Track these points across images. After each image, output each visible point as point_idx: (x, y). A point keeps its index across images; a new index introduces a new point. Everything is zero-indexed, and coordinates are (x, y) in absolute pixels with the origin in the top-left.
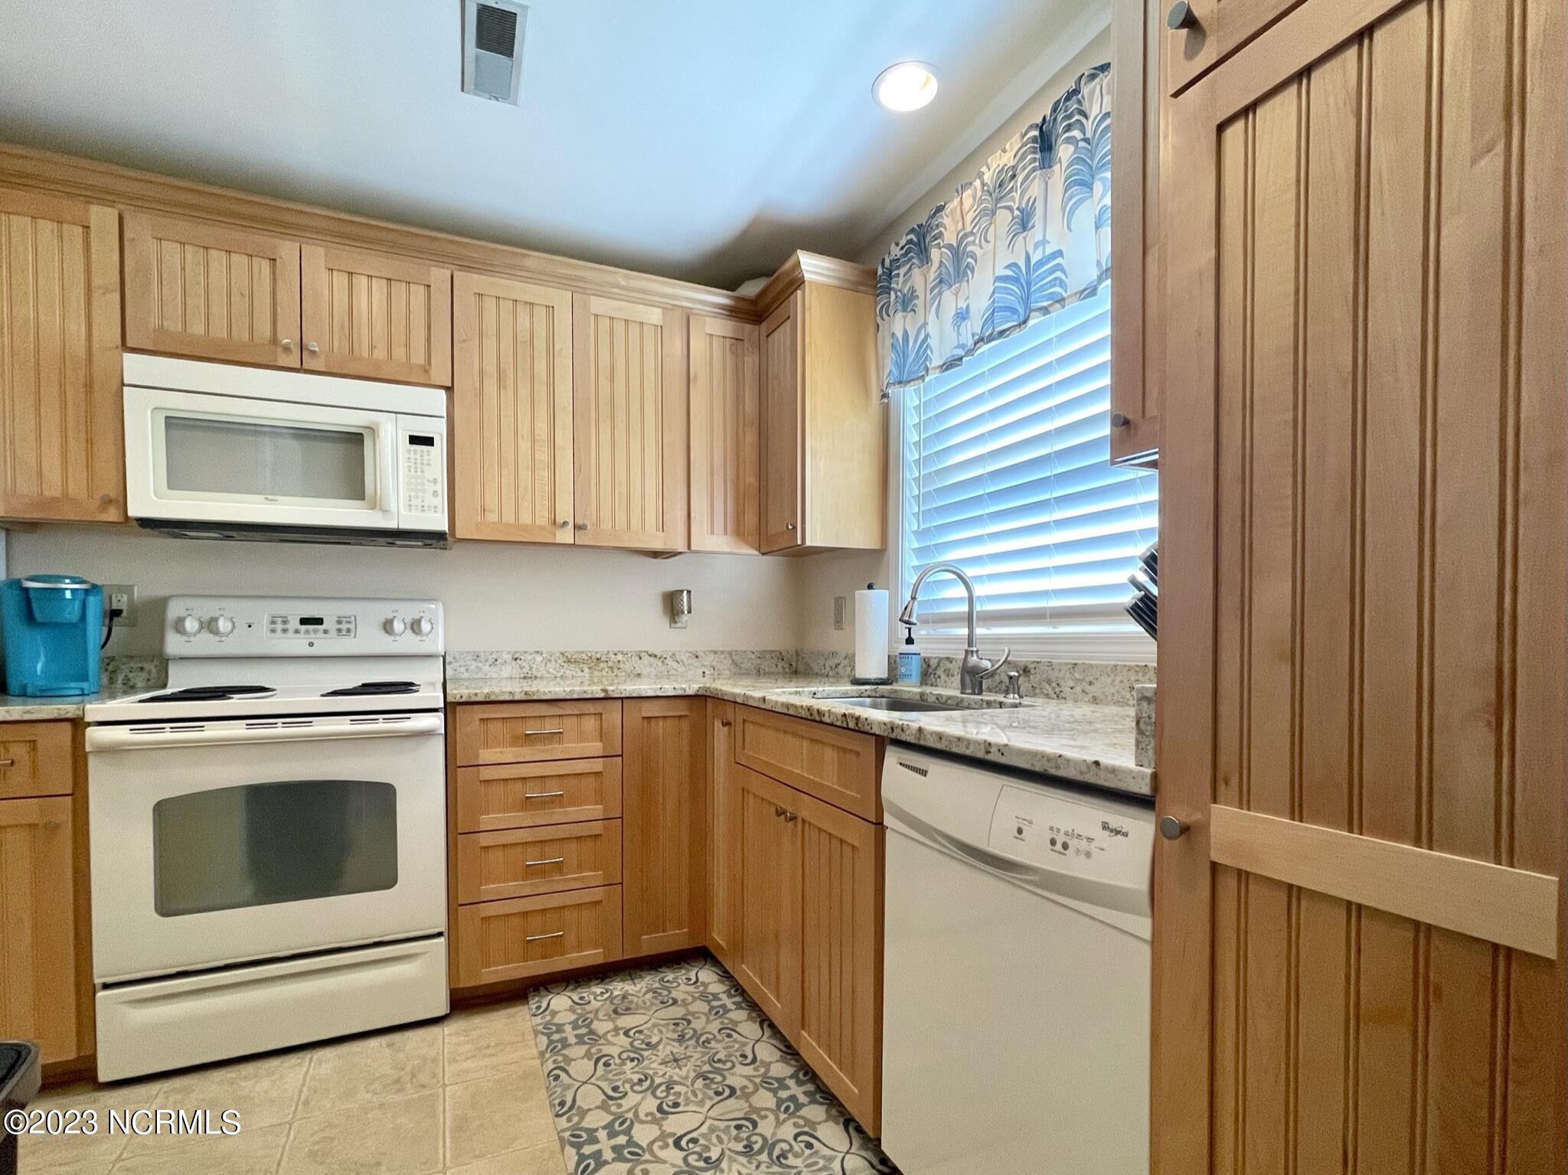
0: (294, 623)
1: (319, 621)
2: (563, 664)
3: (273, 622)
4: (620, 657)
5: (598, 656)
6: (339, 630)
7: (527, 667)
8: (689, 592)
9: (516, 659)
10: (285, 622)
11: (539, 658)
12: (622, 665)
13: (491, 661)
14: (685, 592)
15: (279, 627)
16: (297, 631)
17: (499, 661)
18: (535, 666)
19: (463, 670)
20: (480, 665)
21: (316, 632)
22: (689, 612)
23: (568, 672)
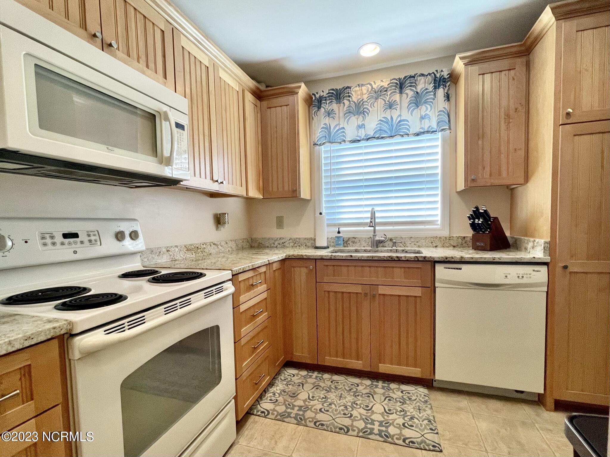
0: (59, 239)
1: (75, 235)
2: (186, 252)
3: (43, 238)
4: (204, 246)
5: (197, 246)
6: (90, 241)
7: (172, 255)
8: (228, 214)
9: (168, 251)
10: (52, 237)
11: (177, 249)
12: (205, 250)
13: (157, 254)
14: (227, 214)
15: (49, 241)
16: (62, 244)
17: (161, 252)
18: (175, 254)
19: (146, 260)
20: (153, 256)
21: (76, 243)
22: (228, 223)
23: (188, 255)
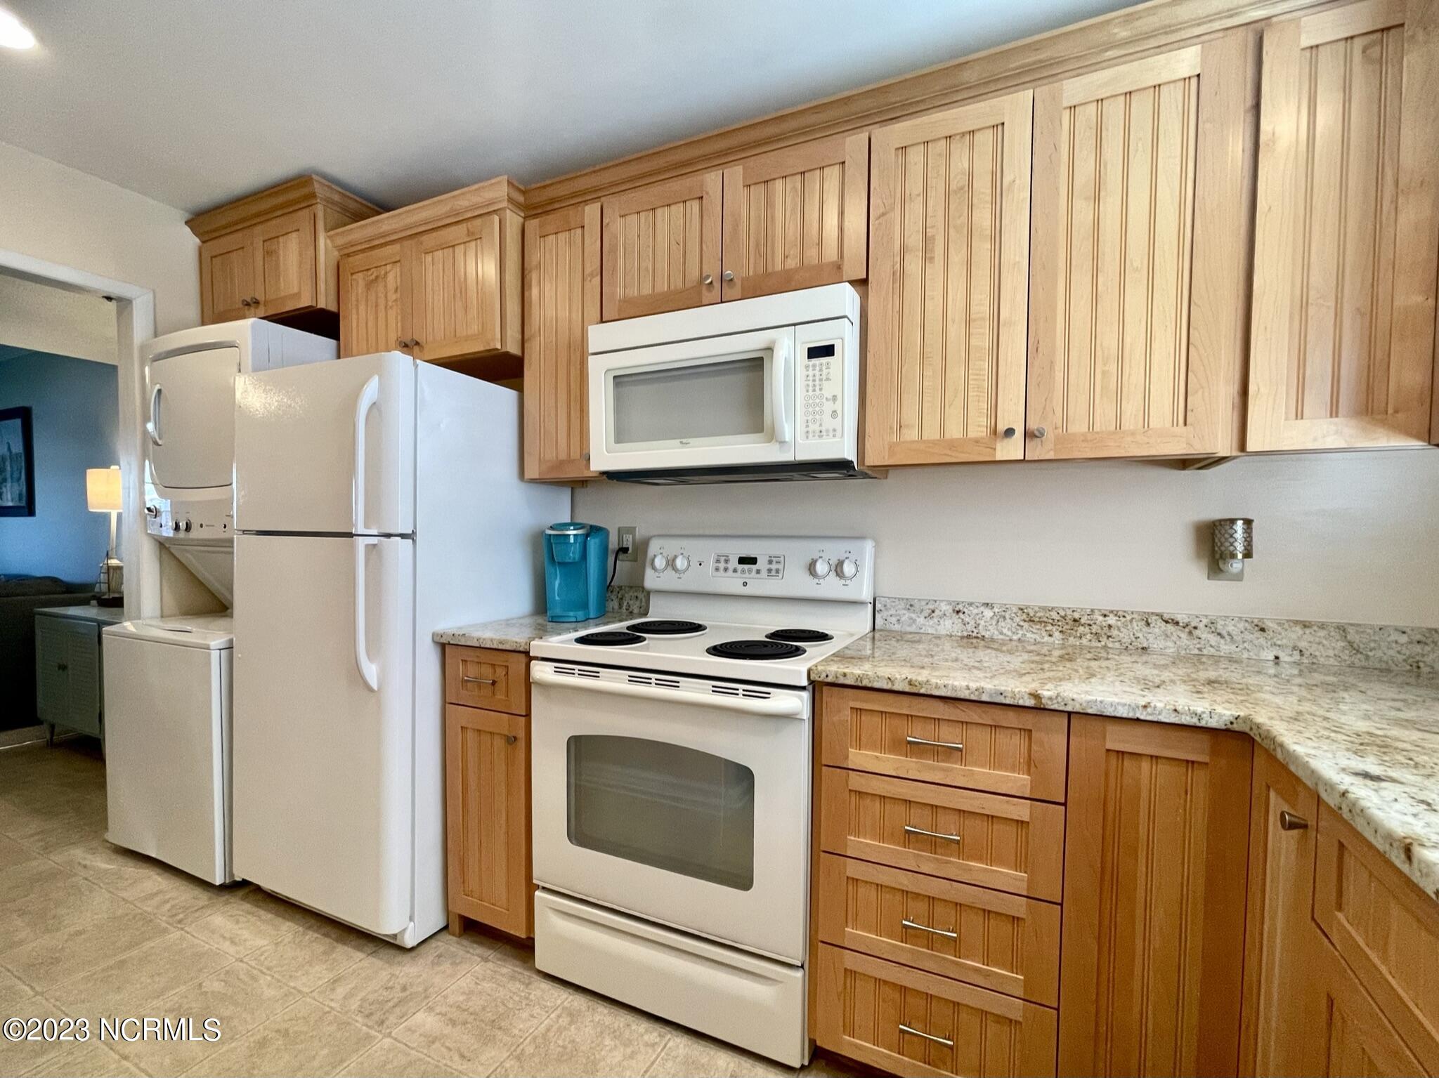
0: (734, 563)
1: (753, 561)
2: (1022, 623)
3: (718, 561)
4: (1112, 620)
5: (1077, 616)
6: (770, 570)
7: (972, 623)
8: (1248, 523)
9: (958, 612)
10: (726, 561)
11: (988, 613)
12: (1114, 632)
13: (926, 613)
14: (1240, 523)
15: (722, 565)
16: (735, 571)
17: (937, 612)
18: (982, 623)
19: (893, 620)
20: (913, 616)
21: (750, 571)
22: (1248, 554)
23: (1029, 635)
